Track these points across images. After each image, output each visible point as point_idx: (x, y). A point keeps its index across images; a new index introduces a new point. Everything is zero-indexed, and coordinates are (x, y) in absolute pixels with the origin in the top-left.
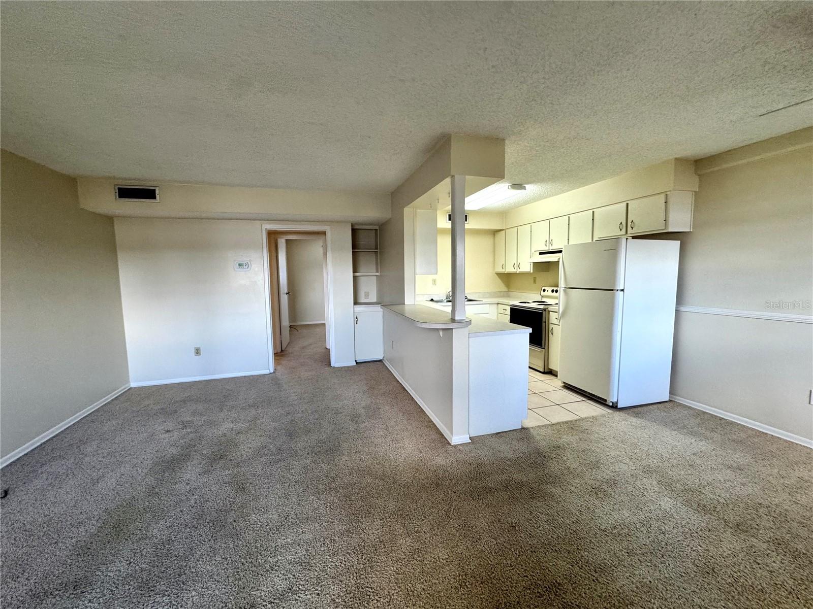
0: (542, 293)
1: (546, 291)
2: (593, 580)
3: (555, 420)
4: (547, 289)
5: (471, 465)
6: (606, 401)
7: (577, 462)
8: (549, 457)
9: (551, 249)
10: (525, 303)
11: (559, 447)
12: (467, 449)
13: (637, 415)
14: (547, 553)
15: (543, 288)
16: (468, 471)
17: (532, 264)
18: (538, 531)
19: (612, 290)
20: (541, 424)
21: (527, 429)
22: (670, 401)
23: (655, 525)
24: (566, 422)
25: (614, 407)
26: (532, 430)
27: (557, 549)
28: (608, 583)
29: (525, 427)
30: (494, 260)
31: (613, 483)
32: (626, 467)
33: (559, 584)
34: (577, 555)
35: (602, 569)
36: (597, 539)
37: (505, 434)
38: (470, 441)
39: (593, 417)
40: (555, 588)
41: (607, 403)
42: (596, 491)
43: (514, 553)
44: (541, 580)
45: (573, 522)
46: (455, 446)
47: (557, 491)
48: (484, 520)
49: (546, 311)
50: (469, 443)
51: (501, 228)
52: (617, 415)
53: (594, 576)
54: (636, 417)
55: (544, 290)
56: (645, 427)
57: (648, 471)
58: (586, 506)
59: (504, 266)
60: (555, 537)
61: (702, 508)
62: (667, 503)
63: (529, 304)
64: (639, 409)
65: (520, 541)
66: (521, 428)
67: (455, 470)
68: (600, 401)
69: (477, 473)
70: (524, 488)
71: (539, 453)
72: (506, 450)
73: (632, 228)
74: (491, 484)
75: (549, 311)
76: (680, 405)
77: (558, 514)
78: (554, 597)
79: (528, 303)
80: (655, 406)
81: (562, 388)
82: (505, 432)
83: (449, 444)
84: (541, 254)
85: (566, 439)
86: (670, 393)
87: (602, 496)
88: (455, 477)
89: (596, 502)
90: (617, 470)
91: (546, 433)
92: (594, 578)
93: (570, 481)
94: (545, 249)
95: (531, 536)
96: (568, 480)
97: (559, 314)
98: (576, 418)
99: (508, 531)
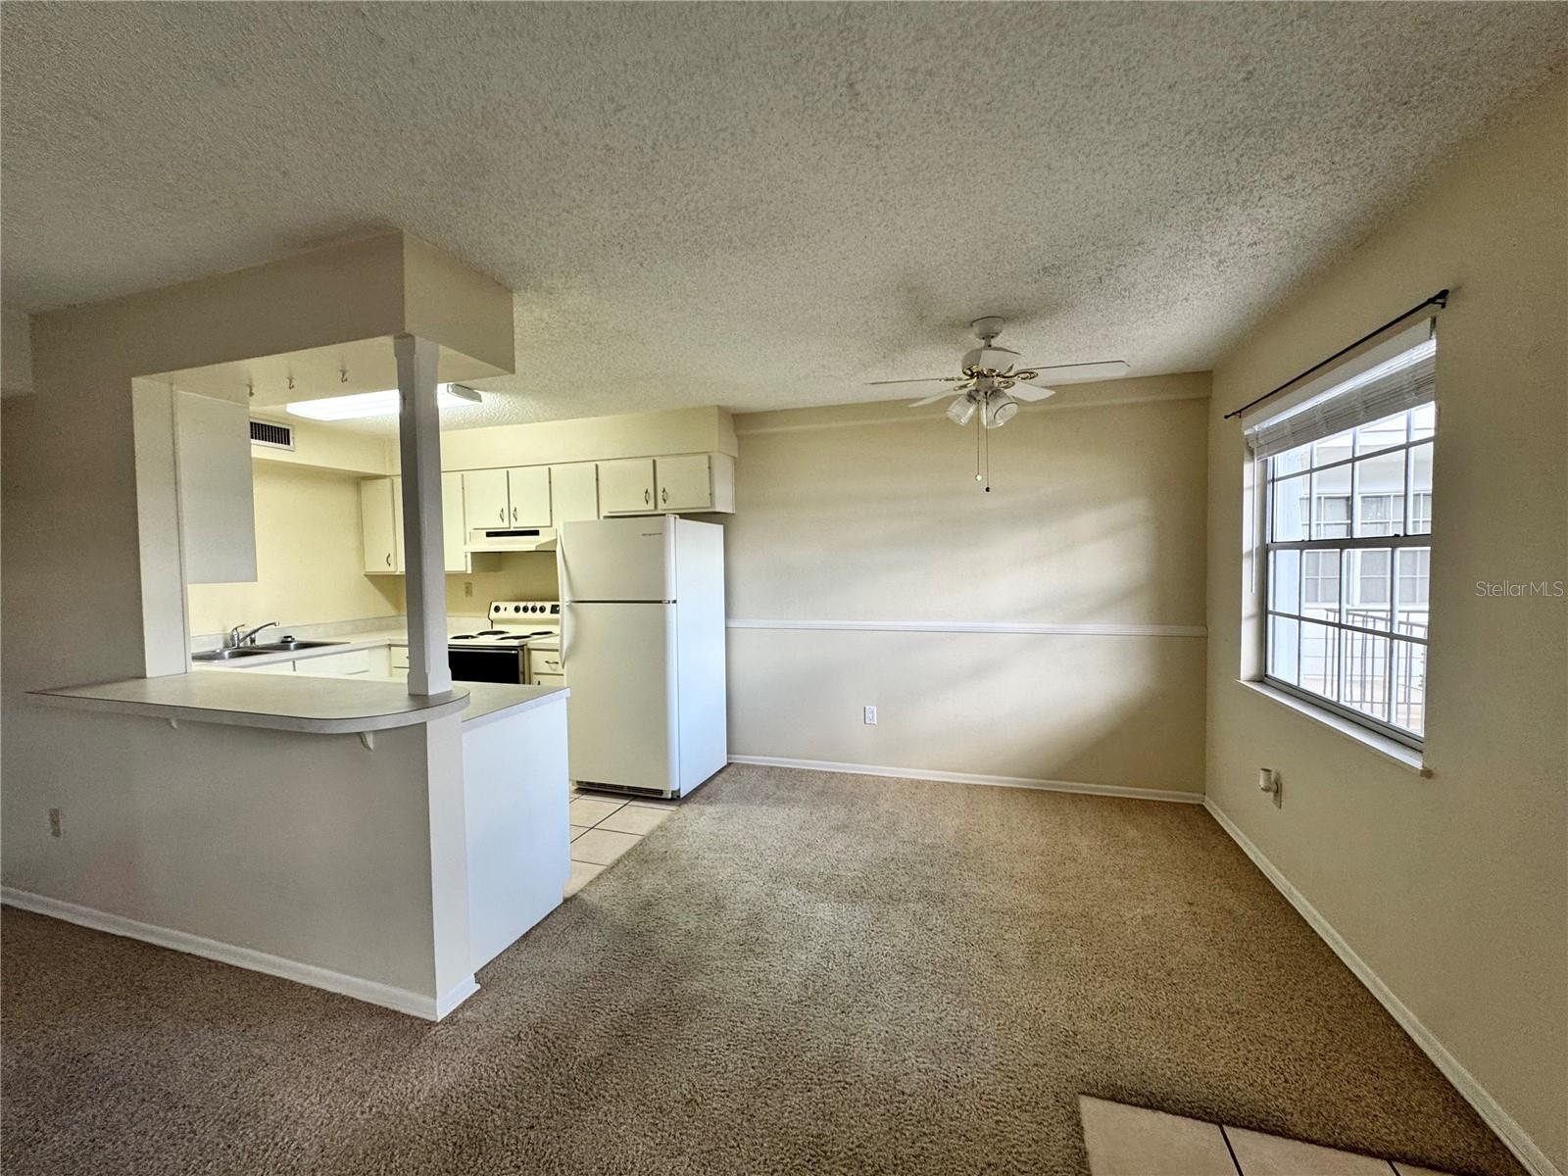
0: (493, 615)
1: (502, 609)
2: (844, 1088)
3: (610, 858)
4: (502, 605)
5: (520, 1039)
6: (661, 792)
7: (693, 915)
8: (647, 931)
9: (515, 526)
10: (467, 637)
11: (649, 904)
12: (485, 1008)
13: (710, 800)
14: (769, 1102)
15: (494, 605)
16: (524, 1057)
17: (469, 555)
18: (731, 1075)
19: (660, 602)
20: (590, 878)
21: (574, 897)
22: (729, 764)
23: (835, 948)
24: (629, 854)
25: (676, 799)
26: (585, 896)
27: (775, 1082)
28: (859, 1076)
29: (568, 896)
30: (362, 543)
31: (755, 920)
32: (753, 888)
33: (818, 1136)
34: (801, 1068)
35: (838, 1062)
36: (802, 1022)
37: (540, 931)
38: (478, 987)
39: (660, 827)
40: (818, 1151)
41: (664, 796)
42: (750, 946)
43: (728, 1149)
44: (795, 1155)
45: (760, 1019)
46: (451, 1019)
47: (700, 985)
48: (636, 1133)
49: (523, 650)
50: (479, 991)
51: (383, 473)
52: (687, 810)
53: (840, 1081)
54: (711, 803)
55: (497, 609)
56: (730, 815)
57: (777, 877)
58: (754, 980)
59: (392, 559)
60: (756, 1064)
61: (856, 896)
62: (825, 912)
63: (474, 640)
64: (706, 789)
65: (721, 1118)
66: (562, 901)
67: (493, 1074)
68: (652, 796)
69: (549, 1048)
70: (653, 1015)
71: (630, 934)
72: (569, 961)
73: (665, 500)
74: (593, 1049)
75: (529, 650)
76: (743, 766)
77: (733, 1022)
78: (829, 1164)
79: (472, 637)
80: (719, 779)
81: (577, 796)
82: (538, 925)
83: (431, 1024)
84: (489, 535)
85: (649, 884)
86: (728, 753)
87: (760, 950)
88: (505, 1092)
89: (761, 964)
90: (747, 896)
91: (612, 888)
92: (842, 1084)
93: (708, 953)
94: (503, 526)
95: (727, 1093)
96: (704, 954)
97: (561, 655)
98: (637, 839)
99: (689, 1117)
